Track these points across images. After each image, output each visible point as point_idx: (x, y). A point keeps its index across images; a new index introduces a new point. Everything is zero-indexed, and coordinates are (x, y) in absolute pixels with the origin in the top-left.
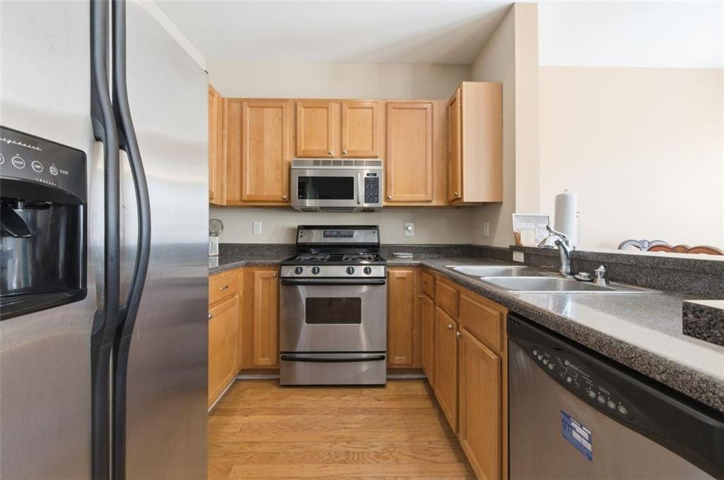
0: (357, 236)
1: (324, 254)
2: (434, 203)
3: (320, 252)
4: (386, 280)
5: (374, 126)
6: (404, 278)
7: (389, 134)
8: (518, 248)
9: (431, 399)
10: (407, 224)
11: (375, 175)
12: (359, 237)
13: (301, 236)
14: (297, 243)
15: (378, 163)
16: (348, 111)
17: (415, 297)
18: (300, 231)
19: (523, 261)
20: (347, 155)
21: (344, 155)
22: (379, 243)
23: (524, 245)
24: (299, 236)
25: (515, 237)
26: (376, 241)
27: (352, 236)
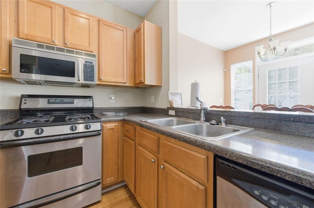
0: (77, 103)
1: (49, 116)
2: (127, 85)
3: (45, 115)
4: (101, 132)
5: (91, 31)
6: (113, 129)
7: (101, 39)
8: (172, 108)
9: (131, 199)
10: (111, 96)
11: (92, 63)
12: (78, 104)
13: (25, 103)
14: (20, 109)
15: (94, 56)
16: (70, 15)
17: (120, 139)
18: (23, 99)
19: (174, 115)
20: (69, 46)
21: (66, 46)
22: (93, 107)
23: (174, 107)
24: (23, 103)
25: (170, 103)
26: (91, 106)
27: (73, 103)
